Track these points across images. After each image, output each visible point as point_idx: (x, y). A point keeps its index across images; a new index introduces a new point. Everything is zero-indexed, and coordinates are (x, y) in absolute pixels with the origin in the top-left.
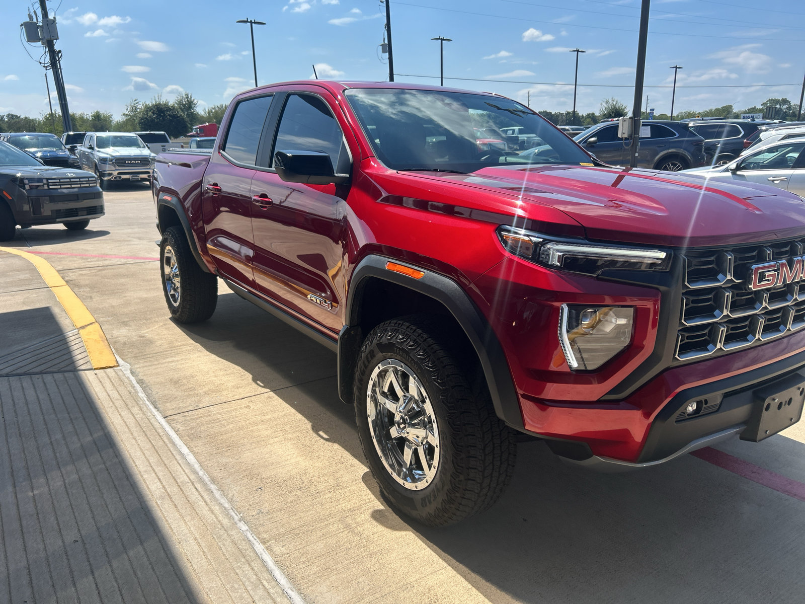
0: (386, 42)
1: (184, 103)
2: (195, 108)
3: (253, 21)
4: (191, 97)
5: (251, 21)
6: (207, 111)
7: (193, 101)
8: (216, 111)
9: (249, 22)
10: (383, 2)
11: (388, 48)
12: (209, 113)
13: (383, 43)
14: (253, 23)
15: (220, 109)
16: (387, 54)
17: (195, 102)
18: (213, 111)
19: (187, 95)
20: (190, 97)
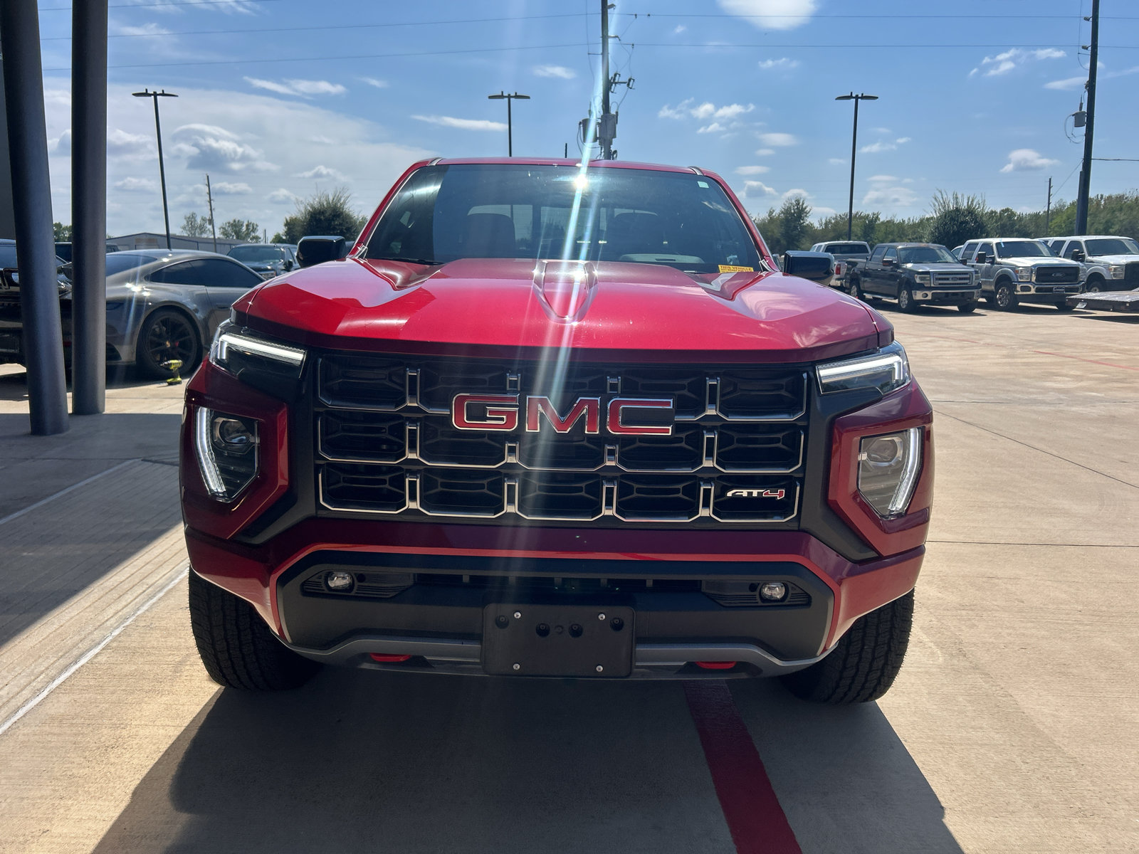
0: (1085, 109)
1: (793, 211)
2: (805, 218)
3: (860, 96)
4: (803, 204)
5: (857, 96)
6: (824, 221)
7: (805, 208)
8: (836, 222)
9: (854, 98)
10: (1087, 49)
11: (1086, 119)
12: (826, 224)
13: (1078, 111)
14: (860, 98)
15: (843, 219)
16: (1084, 129)
17: (808, 209)
18: (833, 221)
19: (798, 201)
20: (801, 204)
